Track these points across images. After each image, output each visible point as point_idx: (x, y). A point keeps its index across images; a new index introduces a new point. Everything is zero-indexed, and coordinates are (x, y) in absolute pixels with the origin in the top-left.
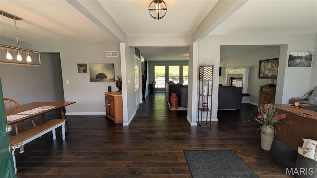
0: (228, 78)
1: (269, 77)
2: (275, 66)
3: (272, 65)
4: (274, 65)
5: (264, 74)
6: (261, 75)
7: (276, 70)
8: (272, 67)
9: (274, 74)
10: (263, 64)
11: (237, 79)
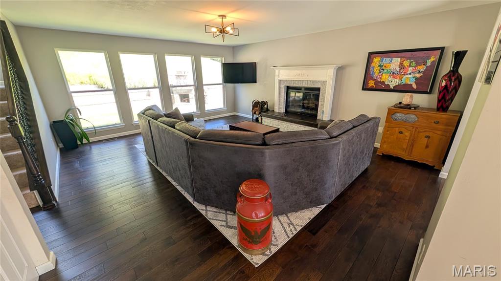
0: (280, 88)
1: (392, 87)
2: (410, 66)
3: (401, 63)
4: (406, 63)
5: (377, 82)
6: (371, 83)
7: (410, 74)
8: (402, 66)
9: (404, 82)
10: (376, 60)
11: (303, 89)
